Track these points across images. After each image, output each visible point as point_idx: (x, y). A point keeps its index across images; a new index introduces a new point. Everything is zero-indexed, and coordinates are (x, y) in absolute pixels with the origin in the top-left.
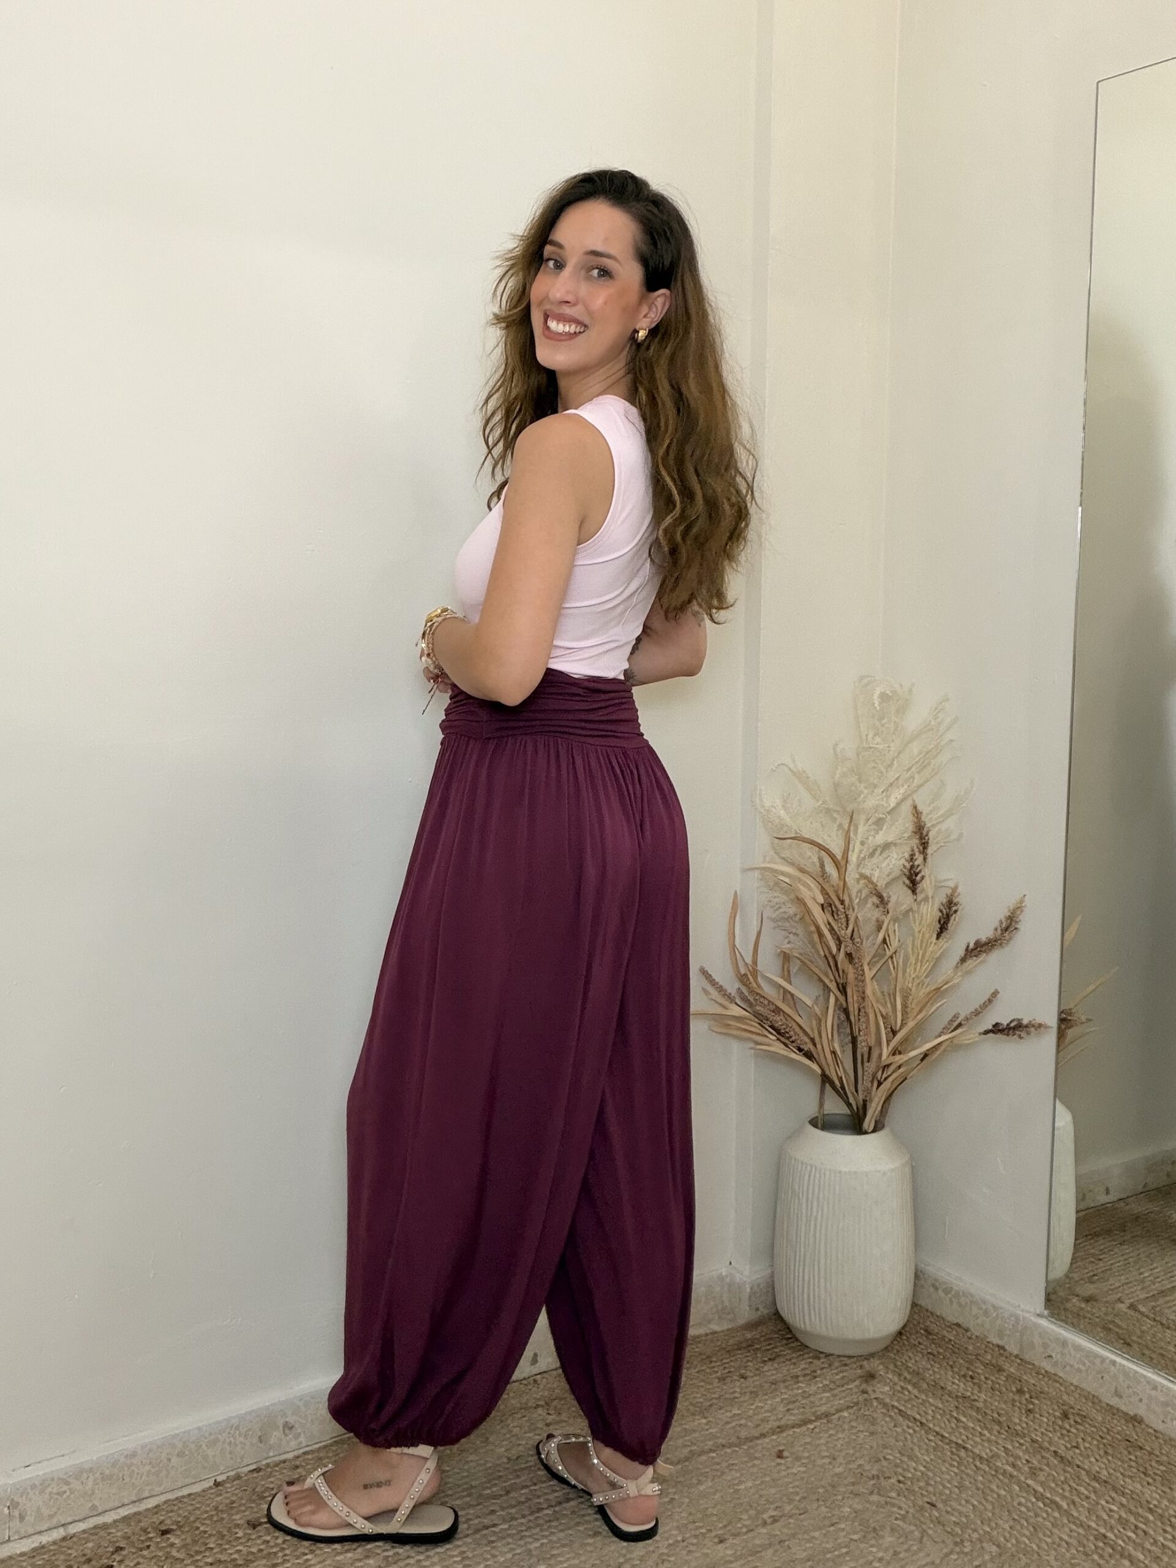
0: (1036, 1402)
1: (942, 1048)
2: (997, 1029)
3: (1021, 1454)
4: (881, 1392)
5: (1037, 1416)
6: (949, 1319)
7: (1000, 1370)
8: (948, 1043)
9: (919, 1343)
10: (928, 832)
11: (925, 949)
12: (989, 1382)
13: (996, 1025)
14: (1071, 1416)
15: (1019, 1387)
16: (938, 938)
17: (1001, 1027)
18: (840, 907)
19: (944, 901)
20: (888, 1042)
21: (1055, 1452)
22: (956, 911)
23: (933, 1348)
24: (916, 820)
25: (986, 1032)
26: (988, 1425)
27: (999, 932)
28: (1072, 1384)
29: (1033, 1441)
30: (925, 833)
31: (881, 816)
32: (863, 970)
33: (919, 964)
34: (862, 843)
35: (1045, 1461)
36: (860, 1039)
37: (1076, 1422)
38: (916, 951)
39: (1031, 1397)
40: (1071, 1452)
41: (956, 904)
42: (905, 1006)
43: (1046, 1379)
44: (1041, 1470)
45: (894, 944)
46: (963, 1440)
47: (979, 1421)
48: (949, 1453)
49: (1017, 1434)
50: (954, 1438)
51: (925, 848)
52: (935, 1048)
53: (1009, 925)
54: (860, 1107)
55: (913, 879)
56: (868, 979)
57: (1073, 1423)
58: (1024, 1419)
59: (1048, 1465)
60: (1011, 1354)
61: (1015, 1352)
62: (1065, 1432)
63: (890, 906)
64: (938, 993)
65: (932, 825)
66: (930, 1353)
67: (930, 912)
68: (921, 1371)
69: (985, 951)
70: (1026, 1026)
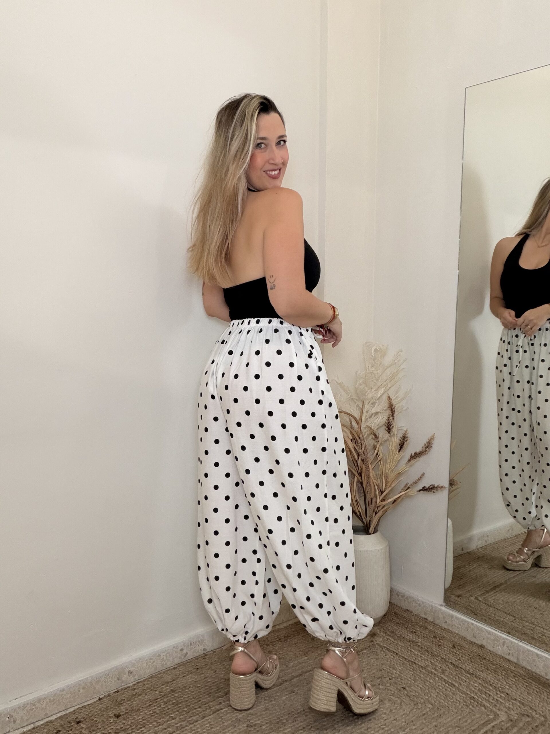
0: (442, 641)
1: (402, 497)
2: (424, 489)
3: (437, 664)
4: (379, 641)
5: (443, 647)
6: (404, 608)
7: (426, 628)
8: (404, 495)
9: (393, 619)
10: (394, 407)
11: (394, 457)
12: (422, 634)
13: (424, 487)
14: (456, 647)
15: (434, 635)
16: (399, 452)
17: (426, 488)
18: (359, 440)
19: (402, 436)
20: (380, 496)
21: (451, 663)
22: (406, 441)
23: (398, 621)
24: (389, 402)
25: (420, 491)
26: (424, 653)
27: (424, 448)
28: (455, 633)
29: (442, 658)
30: (393, 408)
31: (375, 401)
32: (369, 466)
33: (391, 463)
34: (367, 412)
35: (447, 667)
36: (367, 495)
37: (458, 649)
38: (390, 457)
39: (440, 639)
40: (457, 662)
41: (406, 438)
42: (386, 481)
43: (445, 631)
44: (446, 670)
45: (381, 455)
46: (414, 660)
47: (420, 651)
48: (408, 665)
49: (435, 656)
50: (410, 659)
51: (393, 414)
52: (399, 498)
53: (428, 446)
54: (368, 524)
55: (389, 428)
56: (371, 470)
57: (457, 649)
58: (438, 649)
59: (449, 668)
60: (430, 622)
61: (432, 621)
62: (454, 653)
63: (380, 439)
64: (400, 474)
65: (396, 404)
66: (397, 623)
67: (395, 441)
68: (394, 631)
69: (418, 457)
70: (437, 488)
